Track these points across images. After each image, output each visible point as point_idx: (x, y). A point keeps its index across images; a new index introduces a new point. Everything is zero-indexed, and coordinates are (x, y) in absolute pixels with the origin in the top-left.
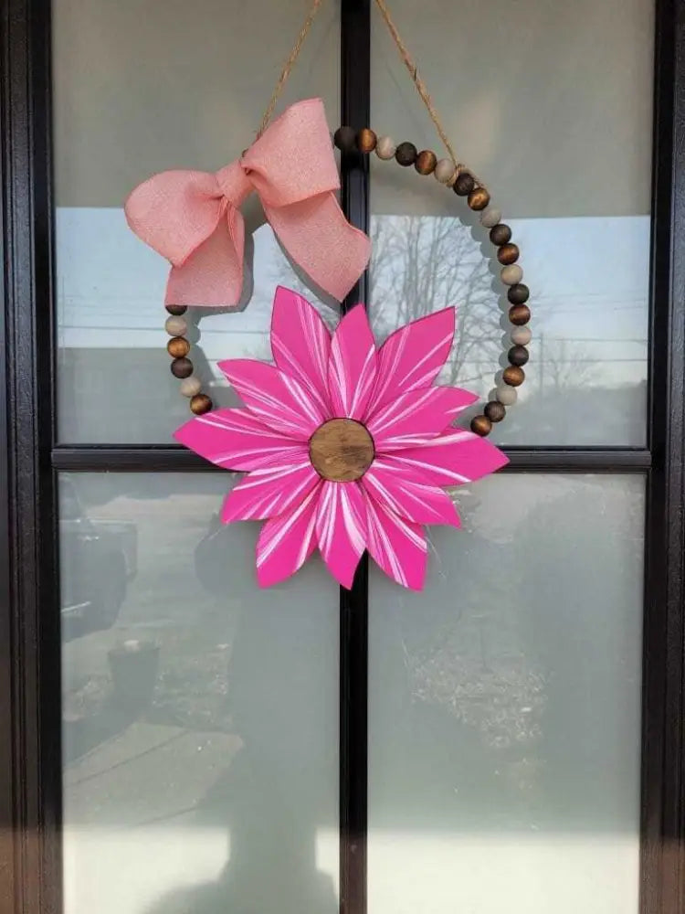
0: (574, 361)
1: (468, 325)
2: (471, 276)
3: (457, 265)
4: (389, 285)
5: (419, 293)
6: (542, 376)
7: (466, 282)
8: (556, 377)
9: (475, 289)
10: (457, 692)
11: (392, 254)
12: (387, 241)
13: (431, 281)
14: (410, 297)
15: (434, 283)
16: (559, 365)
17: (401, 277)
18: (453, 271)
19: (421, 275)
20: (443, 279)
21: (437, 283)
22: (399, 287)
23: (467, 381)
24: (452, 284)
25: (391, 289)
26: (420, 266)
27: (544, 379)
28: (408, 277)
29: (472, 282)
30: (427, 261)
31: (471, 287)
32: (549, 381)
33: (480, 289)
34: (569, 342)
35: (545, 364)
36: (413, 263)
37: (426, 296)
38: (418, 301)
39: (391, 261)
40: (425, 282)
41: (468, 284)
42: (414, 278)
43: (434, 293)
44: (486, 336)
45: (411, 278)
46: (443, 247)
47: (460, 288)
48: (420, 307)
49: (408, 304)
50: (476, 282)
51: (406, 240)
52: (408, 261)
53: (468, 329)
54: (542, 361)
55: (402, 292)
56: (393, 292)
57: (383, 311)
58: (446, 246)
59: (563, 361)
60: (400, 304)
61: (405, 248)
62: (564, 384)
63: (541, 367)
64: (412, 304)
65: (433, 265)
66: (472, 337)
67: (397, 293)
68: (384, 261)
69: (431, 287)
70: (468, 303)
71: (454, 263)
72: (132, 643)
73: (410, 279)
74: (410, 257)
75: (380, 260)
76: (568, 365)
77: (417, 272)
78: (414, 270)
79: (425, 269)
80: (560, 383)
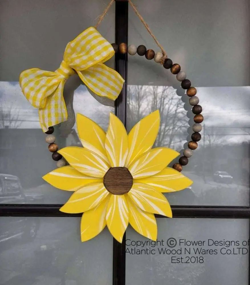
1: (176, 121)
2: (177, 103)
3: (172, 99)
4: (146, 106)
7: (175, 105)
9: (179, 108)
15: (163, 106)
17: (151, 103)
18: (170, 101)
20: (167, 104)
23: (176, 143)
24: (170, 106)
29: (178, 105)
30: (160, 97)
31: (178, 106)
32: (207, 142)
33: (181, 108)
36: (155, 98)
39: (147, 97)
40: (160, 105)
41: (176, 106)
42: (155, 104)
44: (183, 125)
45: (154, 103)
46: (166, 92)
47: (173, 107)
50: (179, 105)
53: (176, 123)
58: (168, 92)
61: (152, 92)
62: (213, 144)
65: (163, 99)
66: (178, 126)
67: (149, 109)
70: (176, 113)
71: (171, 98)
72: (44, 247)
77: (157, 101)
78: (155, 101)
79: (160, 100)
80: (211, 143)
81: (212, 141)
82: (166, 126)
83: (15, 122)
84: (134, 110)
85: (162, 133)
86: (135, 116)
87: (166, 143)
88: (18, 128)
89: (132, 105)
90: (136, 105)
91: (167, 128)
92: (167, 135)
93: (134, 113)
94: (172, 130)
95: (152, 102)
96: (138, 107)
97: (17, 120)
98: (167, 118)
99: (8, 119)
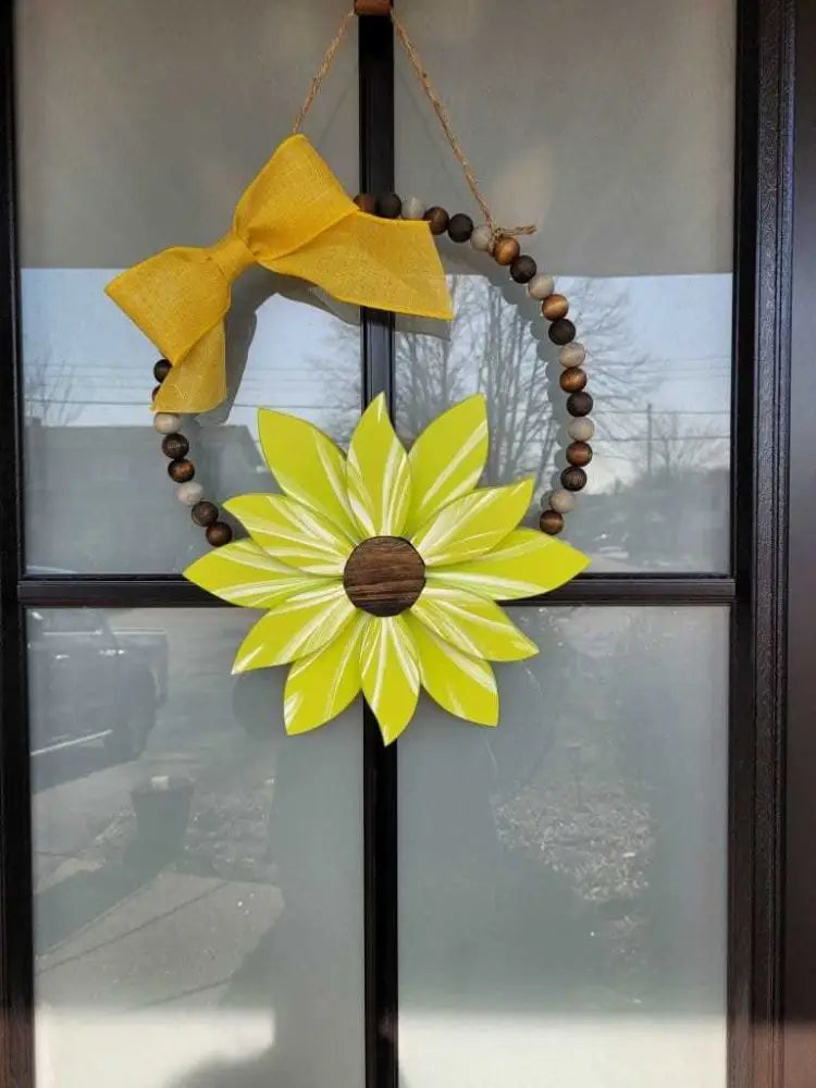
0: (687, 439)
4: (468, 349)
5: (503, 357)
6: (650, 455)
8: (667, 457)
10: (546, 833)
11: (470, 313)
12: (465, 296)
13: (517, 345)
14: (492, 363)
15: (520, 347)
16: (671, 442)
17: (482, 340)
19: (505, 336)
21: (525, 347)
22: (479, 351)
25: (469, 354)
26: (503, 328)
27: (653, 459)
28: (489, 338)
30: (512, 321)
32: (659, 460)
34: (683, 415)
35: (654, 442)
37: (511, 362)
39: (469, 320)
40: (509, 345)
43: (520, 357)
45: (492, 340)
48: (504, 375)
49: (490, 371)
52: (489, 320)
54: (650, 438)
55: (482, 358)
56: (471, 359)
57: (461, 380)
59: (675, 439)
60: (480, 371)
61: (486, 304)
62: (675, 465)
63: (649, 445)
64: (494, 372)
67: (477, 358)
68: (462, 321)
69: (517, 353)
72: (161, 780)
73: (492, 342)
74: (493, 315)
76: (681, 443)
77: (500, 334)
78: (496, 331)
79: (510, 329)
80: (671, 463)
81: (673, 458)
82: (529, 412)
83: (59, 406)
84: (430, 364)
85: (519, 436)
86: (434, 383)
87: (530, 465)
88: (70, 424)
90: (438, 345)
91: (533, 419)
93: (431, 371)
95: (486, 334)
96: (442, 352)
97: (66, 402)
98: (533, 385)
99: (38, 397)
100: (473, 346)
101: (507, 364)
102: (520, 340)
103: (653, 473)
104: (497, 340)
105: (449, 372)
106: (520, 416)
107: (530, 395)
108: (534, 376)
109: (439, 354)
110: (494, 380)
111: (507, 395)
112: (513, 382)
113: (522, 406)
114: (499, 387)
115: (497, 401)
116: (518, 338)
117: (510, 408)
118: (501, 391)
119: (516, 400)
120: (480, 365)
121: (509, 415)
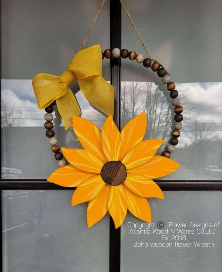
5: (151, 107)
6: (196, 136)
8: (201, 137)
11: (142, 93)
13: (156, 103)
14: (148, 108)
16: (202, 132)
17: (145, 101)
19: (152, 100)
20: (160, 101)
21: (158, 104)
22: (144, 105)
24: (163, 104)
26: (151, 98)
27: (197, 138)
30: (154, 95)
32: (199, 138)
36: (149, 96)
38: (151, 110)
39: (141, 95)
40: (153, 103)
43: (156, 107)
47: (166, 105)
48: (151, 112)
49: (147, 110)
51: (146, 88)
52: (147, 95)
53: (169, 120)
56: (142, 107)
61: (146, 91)
63: (196, 133)
64: (149, 111)
65: (156, 97)
67: (143, 107)
68: (139, 96)
69: (155, 105)
73: (148, 102)
75: (137, 95)
76: (206, 132)
77: (151, 99)
78: (149, 99)
79: (153, 98)
80: (202, 139)
81: (203, 137)
82: (159, 123)
84: (129, 108)
85: (156, 130)
86: (130, 114)
89: (127, 104)
90: (132, 103)
91: (160, 125)
92: (160, 131)
93: (129, 111)
94: (165, 127)
95: (146, 99)
96: (133, 105)
97: (19, 119)
98: (160, 115)
99: (11, 117)
100: (142, 104)
101: (153, 109)
102: (157, 101)
103: (197, 142)
104: (149, 101)
105: (135, 110)
106: (156, 124)
107: (159, 118)
108: (161, 112)
109: (132, 105)
110: (148, 113)
111: (153, 118)
112: (155, 114)
113: (157, 121)
114: (150, 115)
115: (149, 120)
116: (156, 101)
117: (153, 122)
118: (151, 116)
119: (155, 119)
120: (145, 109)
121: (153, 124)
